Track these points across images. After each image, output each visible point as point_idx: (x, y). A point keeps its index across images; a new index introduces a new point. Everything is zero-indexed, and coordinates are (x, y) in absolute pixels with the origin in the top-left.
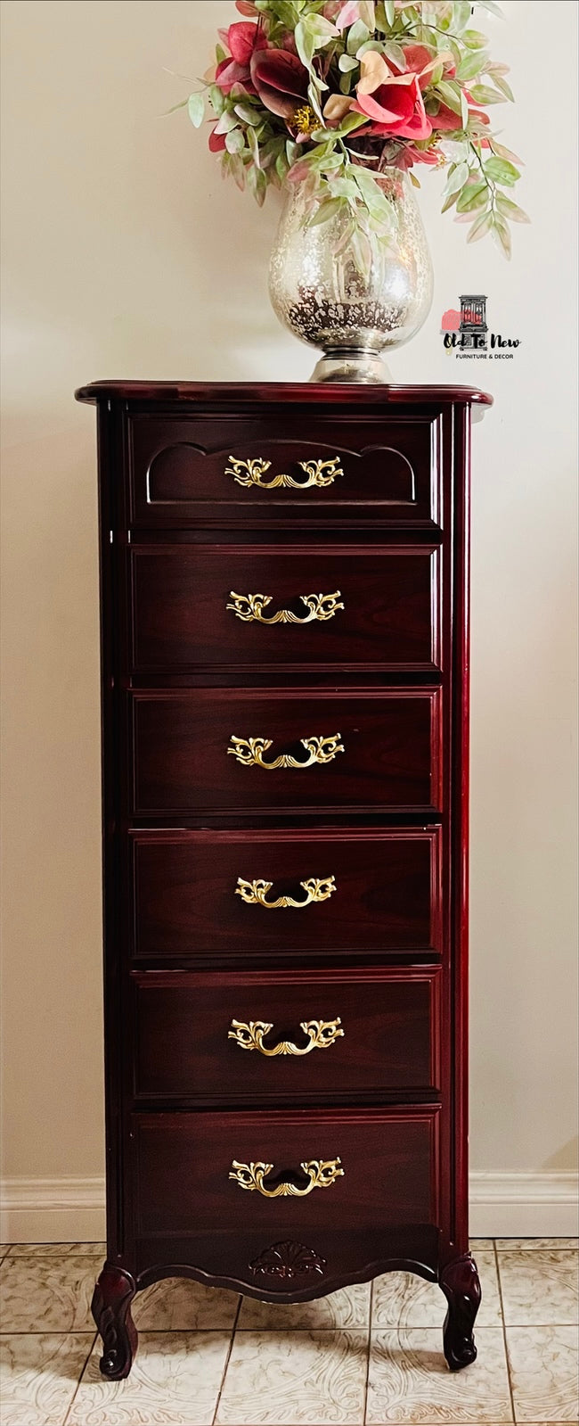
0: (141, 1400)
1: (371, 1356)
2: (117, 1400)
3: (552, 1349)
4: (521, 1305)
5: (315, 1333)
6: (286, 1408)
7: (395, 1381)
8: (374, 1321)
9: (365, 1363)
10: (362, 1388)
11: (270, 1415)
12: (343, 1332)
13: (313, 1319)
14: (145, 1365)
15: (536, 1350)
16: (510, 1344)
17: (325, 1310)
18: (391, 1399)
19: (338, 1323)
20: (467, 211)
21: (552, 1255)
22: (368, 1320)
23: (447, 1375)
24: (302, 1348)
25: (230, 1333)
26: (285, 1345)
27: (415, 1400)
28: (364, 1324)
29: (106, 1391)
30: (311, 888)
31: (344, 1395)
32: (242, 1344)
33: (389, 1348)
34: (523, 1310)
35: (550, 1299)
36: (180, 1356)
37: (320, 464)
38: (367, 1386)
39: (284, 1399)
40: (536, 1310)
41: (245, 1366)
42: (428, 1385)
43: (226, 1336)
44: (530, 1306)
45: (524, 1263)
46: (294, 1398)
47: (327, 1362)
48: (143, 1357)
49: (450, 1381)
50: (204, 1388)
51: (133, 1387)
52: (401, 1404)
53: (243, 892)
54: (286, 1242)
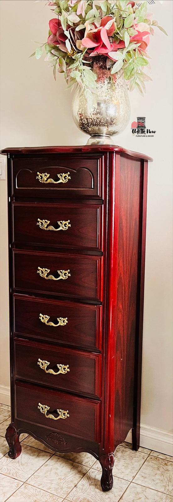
0: (14, 467)
1: (84, 477)
2: (8, 465)
3: (140, 496)
4: (143, 476)
5: (75, 463)
6: (47, 485)
7: (84, 488)
8: (94, 466)
9: (81, 478)
10: (73, 486)
11: (42, 485)
12: (82, 466)
13: (77, 458)
14: (23, 457)
15: (135, 494)
16: (128, 488)
17: (83, 457)
18: (79, 493)
19: (83, 463)
20: (129, 79)
21: (167, 462)
22: (92, 465)
23: (101, 492)
24: (67, 467)
25: (52, 455)
26: (64, 464)
27: (85, 497)
28: (91, 465)
29: (8, 461)
30: (60, 320)
31: (67, 487)
32: (52, 460)
33: (91, 476)
34: (142, 479)
35: (153, 478)
36: (34, 457)
37: (64, 175)
38: (75, 486)
39: (50, 482)
40: (146, 480)
41: (47, 467)
42: (93, 493)
43: (50, 456)
44: (145, 478)
45: (155, 462)
46: (52, 482)
47: (70, 474)
48: (25, 454)
49: (100, 494)
50: (32, 470)
51: (15, 462)
52: (80, 496)
53: (41, 318)
54: (56, 433)
